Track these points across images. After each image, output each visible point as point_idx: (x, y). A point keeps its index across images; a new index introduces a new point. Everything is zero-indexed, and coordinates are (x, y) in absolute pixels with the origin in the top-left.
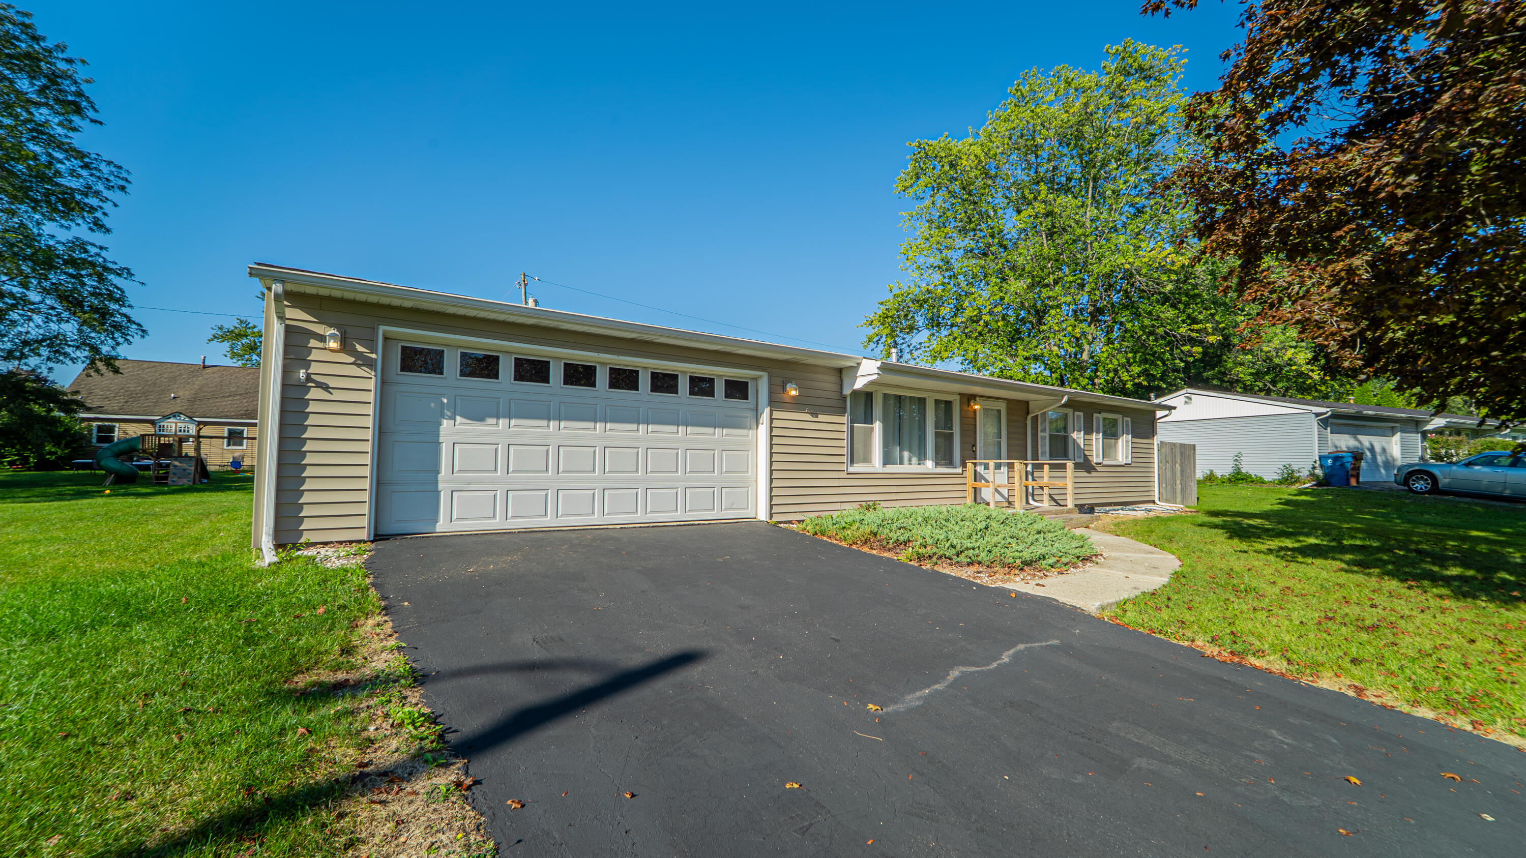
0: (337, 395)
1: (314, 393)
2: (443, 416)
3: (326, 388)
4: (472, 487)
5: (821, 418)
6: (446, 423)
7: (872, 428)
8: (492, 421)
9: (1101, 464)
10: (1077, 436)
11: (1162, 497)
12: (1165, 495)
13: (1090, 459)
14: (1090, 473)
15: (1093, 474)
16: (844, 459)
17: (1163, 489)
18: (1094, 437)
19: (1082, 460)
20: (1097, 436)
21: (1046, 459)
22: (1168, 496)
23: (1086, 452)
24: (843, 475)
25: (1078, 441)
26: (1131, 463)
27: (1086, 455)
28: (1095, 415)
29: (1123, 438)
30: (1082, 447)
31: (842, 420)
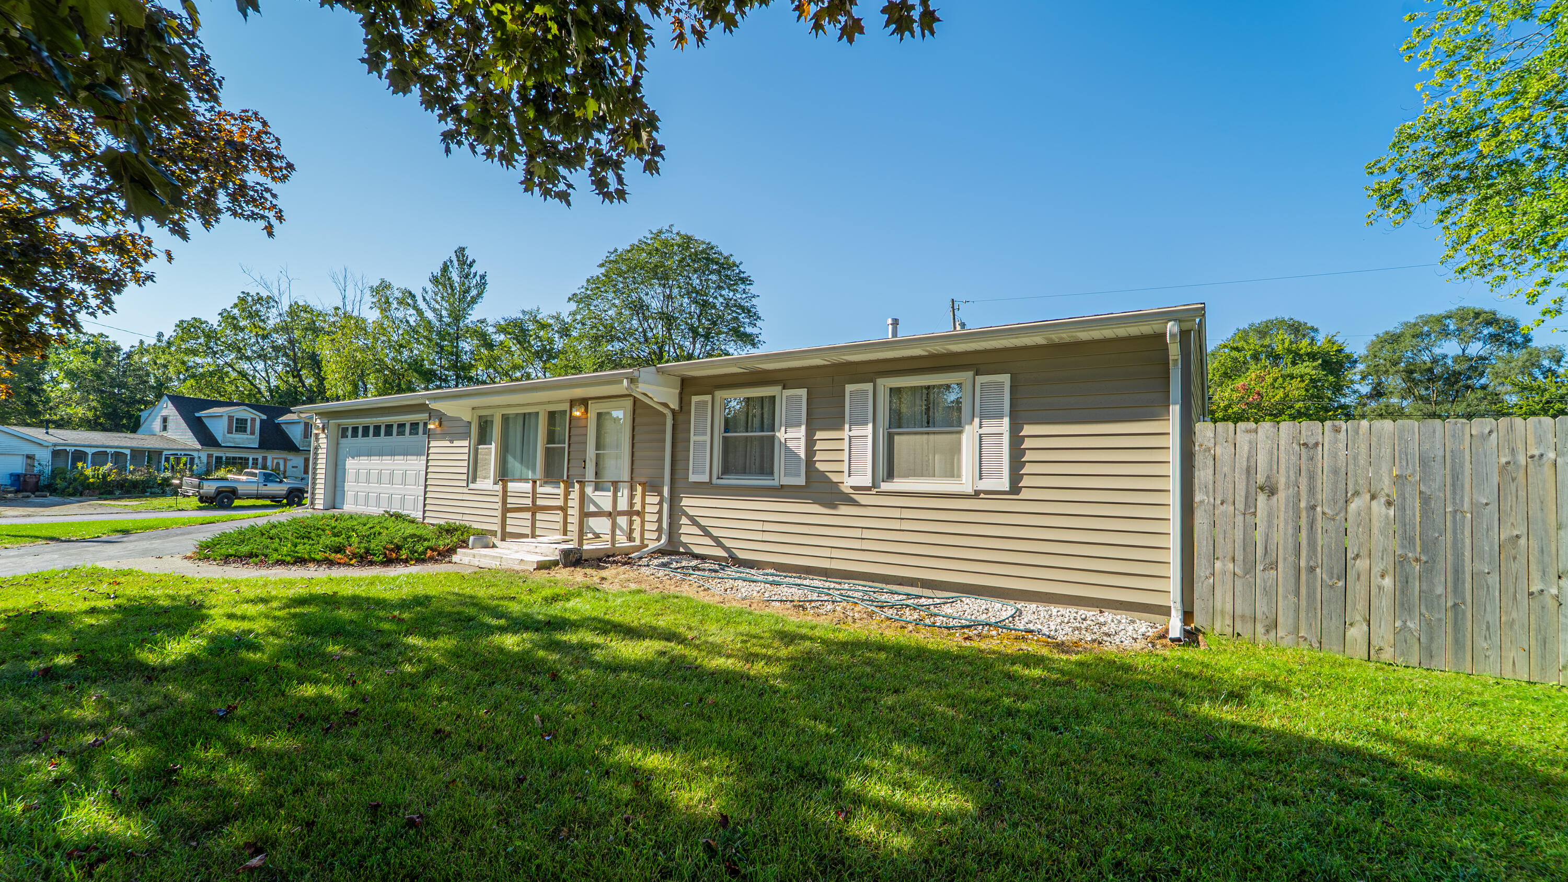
1: (320, 451)
2: (347, 457)
3: (321, 448)
5: (455, 443)
6: (347, 460)
7: (491, 449)
9: (869, 489)
10: (786, 436)
11: (1218, 606)
12: (1238, 601)
13: (835, 478)
14: (834, 507)
15: (844, 510)
16: (465, 477)
17: (1229, 578)
18: (846, 434)
19: (801, 481)
20: (857, 431)
21: (705, 478)
22: (1261, 608)
23: (818, 465)
24: (465, 490)
25: (789, 444)
26: (1015, 489)
27: (818, 471)
28: (849, 388)
29: (971, 427)
30: (803, 456)
31: (466, 443)
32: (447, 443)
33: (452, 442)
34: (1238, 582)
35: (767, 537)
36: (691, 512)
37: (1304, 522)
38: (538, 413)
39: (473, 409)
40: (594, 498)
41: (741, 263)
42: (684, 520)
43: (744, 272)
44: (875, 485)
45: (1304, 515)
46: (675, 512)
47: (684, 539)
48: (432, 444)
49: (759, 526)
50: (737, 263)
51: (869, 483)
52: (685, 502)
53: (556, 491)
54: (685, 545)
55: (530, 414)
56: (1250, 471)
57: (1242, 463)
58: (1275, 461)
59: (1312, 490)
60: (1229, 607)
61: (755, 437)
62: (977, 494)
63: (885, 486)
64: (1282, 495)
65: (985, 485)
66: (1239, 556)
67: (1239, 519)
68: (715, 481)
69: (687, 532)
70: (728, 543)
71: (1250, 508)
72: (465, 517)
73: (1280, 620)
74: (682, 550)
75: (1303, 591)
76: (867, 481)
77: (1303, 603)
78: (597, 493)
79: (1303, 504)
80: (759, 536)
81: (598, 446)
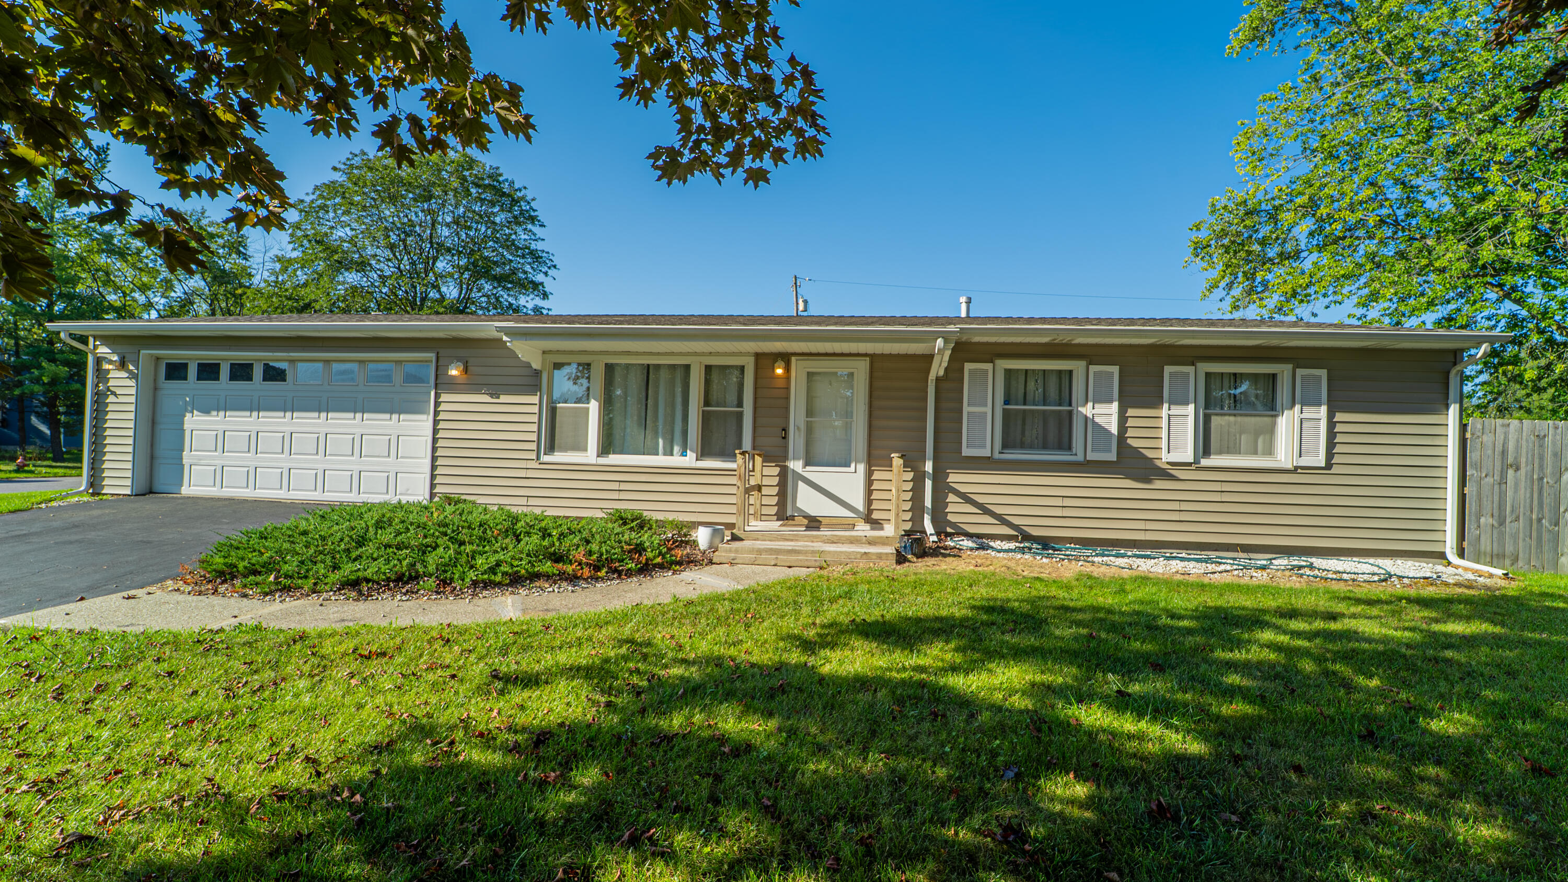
0: (121, 399)
1: (111, 399)
2: (186, 411)
3: (115, 395)
4: (203, 462)
5: (503, 398)
6: (188, 415)
7: (588, 409)
8: (214, 413)
9: (1190, 464)
10: (1094, 412)
11: (1483, 548)
12: (1495, 545)
13: (1150, 454)
14: (1149, 481)
15: (1159, 484)
16: (533, 446)
17: (1489, 529)
18: (1165, 411)
19: (1112, 456)
20: (1176, 410)
21: (986, 453)
22: (1509, 549)
23: (1129, 441)
24: (534, 465)
25: (1097, 420)
26: (1329, 466)
27: (1131, 447)
28: (1168, 369)
29: (1291, 412)
30: (1114, 430)
31: (535, 399)
32: (487, 399)
33: (491, 395)
34: (1495, 532)
35: (1067, 512)
36: (963, 489)
37: (1536, 488)
38: (687, 368)
39: (544, 352)
40: (805, 474)
41: (533, 200)
42: (951, 498)
43: (534, 210)
44: (1197, 461)
45: (1536, 483)
46: (942, 489)
47: (950, 518)
48: (444, 397)
49: (1059, 502)
50: (529, 198)
51: (1191, 459)
52: (952, 478)
53: (733, 466)
54: (953, 525)
55: (658, 367)
56: (1504, 453)
57: (1499, 448)
58: (1518, 448)
59: (1541, 467)
60: (1489, 549)
61: (1038, 411)
62: (1295, 470)
63: (1204, 462)
64: (1523, 471)
65: (1305, 461)
66: (1496, 513)
67: (1496, 487)
68: (997, 456)
69: (956, 510)
70: (1016, 521)
71: (1503, 481)
72: (532, 502)
73: (1521, 555)
74: (949, 530)
75: (1534, 534)
76: (1188, 455)
77: (1534, 543)
78: (808, 468)
79: (1535, 477)
80: (1058, 512)
81: (810, 412)
